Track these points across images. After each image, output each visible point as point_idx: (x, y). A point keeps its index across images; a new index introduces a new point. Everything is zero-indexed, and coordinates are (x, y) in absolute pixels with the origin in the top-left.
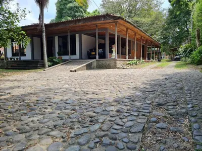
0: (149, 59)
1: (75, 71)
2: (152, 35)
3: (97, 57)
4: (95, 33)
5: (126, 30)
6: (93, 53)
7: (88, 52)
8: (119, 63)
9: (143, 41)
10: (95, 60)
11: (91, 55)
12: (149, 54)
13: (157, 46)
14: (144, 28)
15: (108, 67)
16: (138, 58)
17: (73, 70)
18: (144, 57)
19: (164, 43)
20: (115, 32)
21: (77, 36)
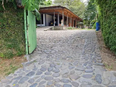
0: (77, 27)
1: (46, 30)
2: (79, 15)
3: (54, 25)
4: (54, 14)
5: (67, 13)
6: (52, 23)
7: (49, 23)
8: (64, 28)
9: (75, 18)
10: (53, 26)
11: (51, 24)
12: (77, 25)
13: (81, 21)
14: (75, 12)
15: (59, 29)
16: (72, 26)
17: (45, 30)
18: (75, 26)
19: (86, 20)
20: (62, 14)
21: (44, 15)
